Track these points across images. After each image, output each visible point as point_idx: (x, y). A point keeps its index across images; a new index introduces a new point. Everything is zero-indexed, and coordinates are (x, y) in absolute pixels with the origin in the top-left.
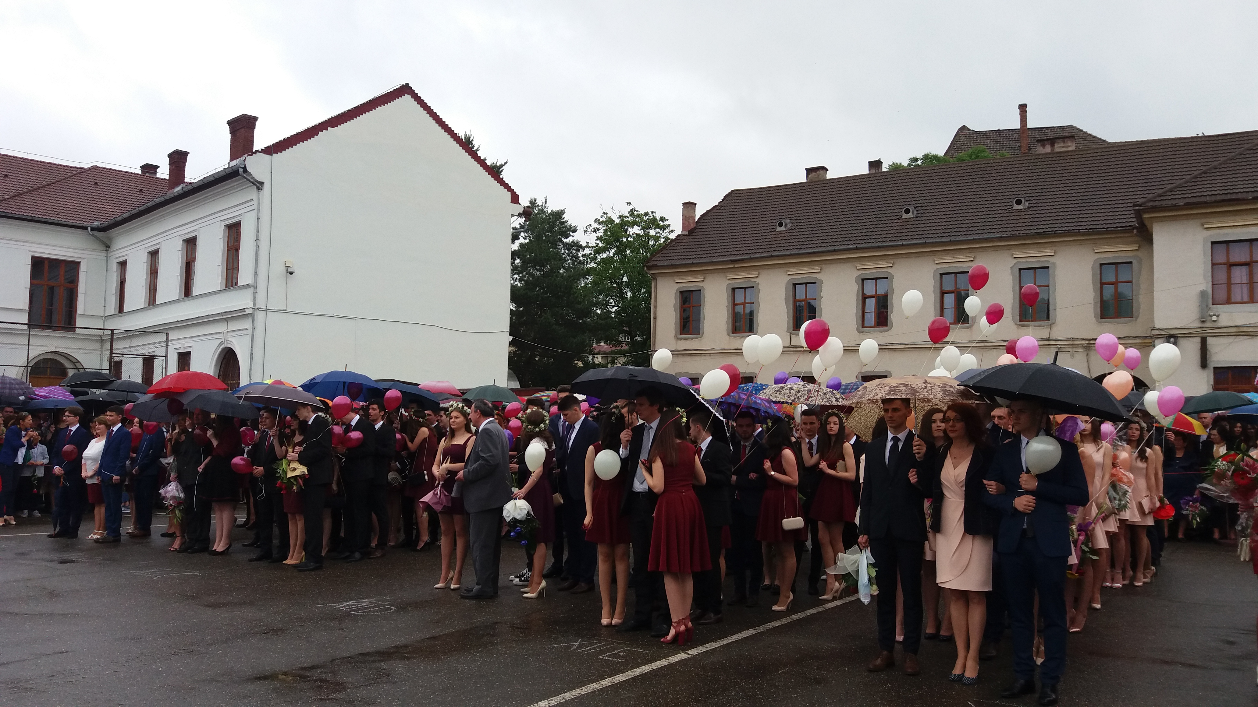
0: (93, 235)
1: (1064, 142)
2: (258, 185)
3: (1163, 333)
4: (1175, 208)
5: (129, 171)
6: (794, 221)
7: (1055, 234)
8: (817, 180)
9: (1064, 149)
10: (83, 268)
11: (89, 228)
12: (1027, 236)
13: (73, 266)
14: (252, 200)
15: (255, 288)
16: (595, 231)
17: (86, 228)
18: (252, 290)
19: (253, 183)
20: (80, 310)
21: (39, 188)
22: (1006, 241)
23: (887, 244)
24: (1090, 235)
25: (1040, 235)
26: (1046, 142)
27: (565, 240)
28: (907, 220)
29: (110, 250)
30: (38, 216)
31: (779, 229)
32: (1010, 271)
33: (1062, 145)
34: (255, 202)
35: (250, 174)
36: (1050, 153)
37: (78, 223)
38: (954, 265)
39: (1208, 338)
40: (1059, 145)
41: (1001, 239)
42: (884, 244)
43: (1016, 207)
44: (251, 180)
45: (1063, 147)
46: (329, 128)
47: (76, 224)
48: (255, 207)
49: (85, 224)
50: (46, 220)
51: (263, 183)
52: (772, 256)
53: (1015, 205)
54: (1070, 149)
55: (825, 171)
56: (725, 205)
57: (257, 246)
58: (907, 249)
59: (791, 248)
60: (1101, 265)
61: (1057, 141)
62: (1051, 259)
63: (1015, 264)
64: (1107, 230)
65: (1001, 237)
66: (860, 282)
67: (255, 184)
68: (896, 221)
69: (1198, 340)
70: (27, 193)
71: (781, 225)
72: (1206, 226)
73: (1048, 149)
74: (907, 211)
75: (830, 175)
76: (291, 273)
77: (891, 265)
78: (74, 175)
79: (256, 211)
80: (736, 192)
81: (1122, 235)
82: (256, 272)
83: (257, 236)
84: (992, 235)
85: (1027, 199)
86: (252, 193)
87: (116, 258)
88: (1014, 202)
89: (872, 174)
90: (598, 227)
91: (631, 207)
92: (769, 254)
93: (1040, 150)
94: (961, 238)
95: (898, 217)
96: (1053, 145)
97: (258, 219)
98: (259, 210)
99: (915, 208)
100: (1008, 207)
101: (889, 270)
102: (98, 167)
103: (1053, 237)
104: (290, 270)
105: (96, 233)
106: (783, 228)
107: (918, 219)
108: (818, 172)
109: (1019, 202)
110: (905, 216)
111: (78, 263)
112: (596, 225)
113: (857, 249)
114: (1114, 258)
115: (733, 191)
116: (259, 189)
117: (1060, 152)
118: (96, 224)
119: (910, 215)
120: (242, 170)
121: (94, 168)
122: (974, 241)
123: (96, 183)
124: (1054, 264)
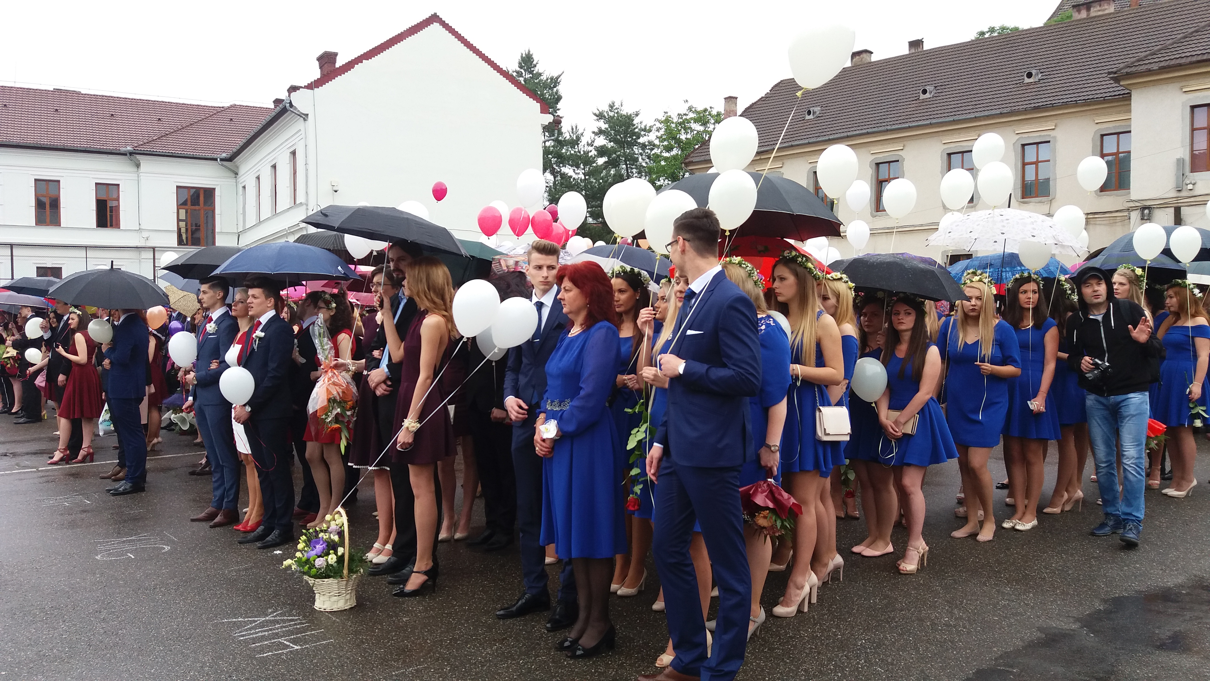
0: (222, 165)
1: (1100, 6)
2: (304, 116)
3: (1138, 204)
4: (1149, 72)
5: (262, 106)
6: (824, 109)
7: (1053, 107)
8: (860, 63)
9: (1100, 13)
10: (217, 193)
11: (219, 159)
12: (1026, 111)
13: (209, 194)
14: (300, 130)
15: (307, 205)
16: (658, 130)
17: (216, 160)
18: (305, 206)
19: (299, 115)
20: (217, 229)
21: (183, 128)
22: (1007, 117)
23: (897, 126)
24: (1089, 105)
25: (1037, 109)
26: (1081, 7)
27: (639, 141)
28: (924, 101)
29: (238, 177)
30: (178, 152)
31: (808, 117)
32: (1012, 147)
33: (1098, 8)
34: (303, 132)
35: (296, 108)
36: (1084, 19)
37: (209, 156)
38: (957, 145)
39: (1182, 208)
40: (1095, 9)
41: (1002, 115)
42: (893, 127)
43: (1027, 80)
44: (297, 113)
45: (1099, 11)
46: (364, 61)
47: (208, 157)
48: (303, 136)
49: (215, 156)
50: (184, 155)
51: (308, 114)
52: (792, 146)
53: (1026, 78)
54: (1107, 12)
55: (868, 54)
56: (771, 95)
57: (307, 170)
58: (916, 130)
59: (811, 136)
60: (1102, 136)
61: (1093, 4)
62: (1052, 133)
63: (1018, 140)
64: (1104, 100)
65: (1001, 113)
66: (874, 166)
67: (301, 116)
68: (913, 102)
69: (1172, 211)
70: (172, 133)
71: (809, 113)
72: (1184, 90)
73: (1084, 14)
74: (925, 92)
75: (874, 58)
76: (336, 191)
77: (902, 148)
78: (215, 114)
79: (304, 139)
80: (785, 82)
81: (1122, 103)
82: (307, 192)
83: (306, 162)
84: (993, 112)
85: (1041, 71)
86: (300, 124)
87: (241, 184)
88: (1025, 76)
89: (912, 53)
90: (661, 126)
91: (688, 105)
92: (790, 144)
93: (1076, 16)
94: (963, 117)
95: (916, 98)
96: (1088, 9)
97: (306, 146)
98: (306, 138)
99: (935, 87)
100: (1020, 81)
101: (900, 153)
102: (235, 105)
103: (1053, 110)
104: (335, 189)
105: (225, 163)
106: (811, 117)
107: (935, 98)
108: (861, 56)
109: (1030, 75)
110: (922, 97)
111: (214, 189)
112: (658, 125)
113: (868, 133)
114: (1115, 127)
115: (782, 81)
116: (305, 120)
117: (1095, 17)
118: (224, 155)
119: (928, 95)
120: (288, 105)
121: (234, 106)
122: (976, 119)
123: (231, 119)
124: (1055, 138)
